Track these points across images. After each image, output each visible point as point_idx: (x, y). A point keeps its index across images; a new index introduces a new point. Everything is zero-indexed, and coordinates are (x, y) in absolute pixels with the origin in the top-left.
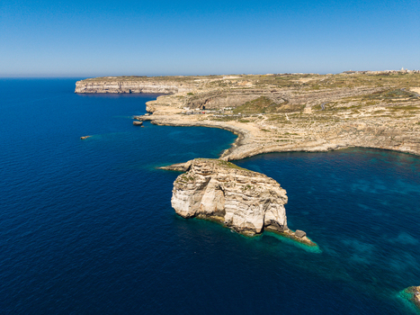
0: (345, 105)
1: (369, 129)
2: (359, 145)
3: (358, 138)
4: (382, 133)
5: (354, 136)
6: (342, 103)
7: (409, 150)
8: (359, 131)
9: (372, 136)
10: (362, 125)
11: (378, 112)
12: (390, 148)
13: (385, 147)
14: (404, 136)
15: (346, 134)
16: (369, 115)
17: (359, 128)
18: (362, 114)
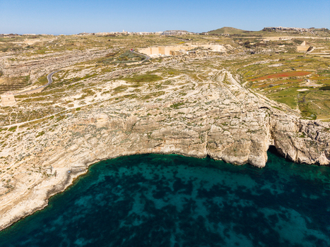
0: (78, 75)
1: (115, 124)
2: (104, 157)
3: (102, 144)
4: (132, 128)
5: (94, 141)
6: (74, 71)
7: (174, 149)
8: (100, 130)
9: (121, 135)
10: (103, 119)
11: (118, 89)
12: (149, 150)
13: (143, 150)
14: (163, 130)
15: (80, 140)
16: (108, 96)
17: (99, 124)
18: (99, 97)
